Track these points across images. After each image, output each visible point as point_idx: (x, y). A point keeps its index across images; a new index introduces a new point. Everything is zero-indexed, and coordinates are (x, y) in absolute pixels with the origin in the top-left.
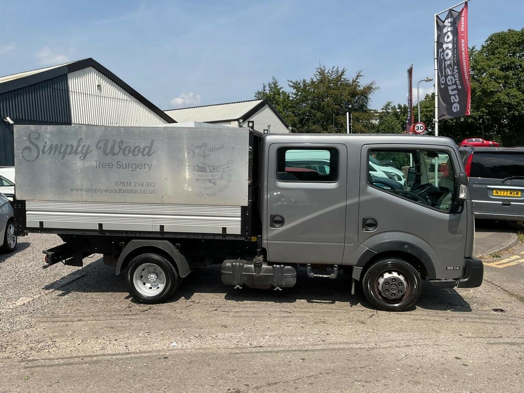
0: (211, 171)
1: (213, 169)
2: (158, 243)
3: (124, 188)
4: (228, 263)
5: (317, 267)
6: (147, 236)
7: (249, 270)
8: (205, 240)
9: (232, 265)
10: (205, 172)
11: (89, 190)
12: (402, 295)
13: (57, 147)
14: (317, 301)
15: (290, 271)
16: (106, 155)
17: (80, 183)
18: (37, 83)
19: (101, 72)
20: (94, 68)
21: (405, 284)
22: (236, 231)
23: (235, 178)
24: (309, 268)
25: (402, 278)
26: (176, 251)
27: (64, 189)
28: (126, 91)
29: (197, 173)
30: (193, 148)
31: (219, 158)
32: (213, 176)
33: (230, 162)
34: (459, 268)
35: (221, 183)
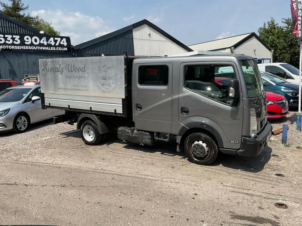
0: (108, 80)
1: (110, 79)
2: (91, 115)
3: (76, 88)
4: (120, 129)
5: (159, 134)
6: (86, 112)
7: (128, 133)
8: (108, 115)
9: (121, 130)
10: (106, 80)
11: (64, 89)
12: (205, 156)
13: (52, 69)
14: (166, 154)
15: (146, 135)
16: (69, 72)
17: (61, 85)
18: (117, 36)
19: (150, 27)
20: (147, 25)
21: (206, 149)
22: (120, 111)
23: (118, 83)
24: (155, 134)
25: (204, 145)
26: (97, 120)
27: (56, 88)
28: (165, 36)
29: (103, 81)
30: (101, 68)
31: (111, 73)
32: (109, 82)
33: (116, 75)
34: (239, 142)
35: (113, 86)
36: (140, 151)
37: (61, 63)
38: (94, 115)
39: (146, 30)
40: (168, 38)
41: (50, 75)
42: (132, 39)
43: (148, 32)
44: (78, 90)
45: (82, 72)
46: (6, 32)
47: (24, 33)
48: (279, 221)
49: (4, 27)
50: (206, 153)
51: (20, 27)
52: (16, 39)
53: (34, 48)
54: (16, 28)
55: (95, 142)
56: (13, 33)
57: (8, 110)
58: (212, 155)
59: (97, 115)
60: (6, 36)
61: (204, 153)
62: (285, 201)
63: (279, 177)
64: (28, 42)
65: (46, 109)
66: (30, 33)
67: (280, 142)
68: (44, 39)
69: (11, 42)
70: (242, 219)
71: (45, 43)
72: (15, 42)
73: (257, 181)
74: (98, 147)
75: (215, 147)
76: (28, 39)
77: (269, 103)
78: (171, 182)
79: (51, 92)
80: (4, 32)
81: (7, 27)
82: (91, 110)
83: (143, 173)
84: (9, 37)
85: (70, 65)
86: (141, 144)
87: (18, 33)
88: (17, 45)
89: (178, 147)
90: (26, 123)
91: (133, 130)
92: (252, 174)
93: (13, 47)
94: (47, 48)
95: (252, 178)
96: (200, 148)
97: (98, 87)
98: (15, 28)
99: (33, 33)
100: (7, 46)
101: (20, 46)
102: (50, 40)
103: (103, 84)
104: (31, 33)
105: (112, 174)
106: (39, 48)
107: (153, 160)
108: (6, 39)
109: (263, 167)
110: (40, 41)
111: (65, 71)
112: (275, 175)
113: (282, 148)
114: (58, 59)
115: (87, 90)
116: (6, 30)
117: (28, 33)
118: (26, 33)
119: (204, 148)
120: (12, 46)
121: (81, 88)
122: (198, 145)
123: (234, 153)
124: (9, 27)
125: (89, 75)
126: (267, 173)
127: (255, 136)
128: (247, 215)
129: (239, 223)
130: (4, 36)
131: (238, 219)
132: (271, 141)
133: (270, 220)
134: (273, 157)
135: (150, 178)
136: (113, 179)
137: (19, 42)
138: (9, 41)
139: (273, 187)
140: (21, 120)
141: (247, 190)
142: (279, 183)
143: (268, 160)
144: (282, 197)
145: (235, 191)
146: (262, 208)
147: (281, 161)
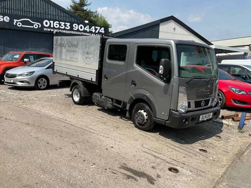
0: (90, 54)
2: (78, 81)
3: (71, 60)
4: (94, 94)
5: (116, 101)
6: (75, 78)
7: (98, 97)
8: (88, 82)
11: (65, 60)
12: (144, 123)
13: (60, 44)
14: (124, 119)
15: (109, 101)
16: (69, 47)
17: (64, 57)
18: (146, 28)
19: (176, 22)
21: (146, 117)
22: (94, 80)
23: (95, 58)
24: (114, 101)
25: (145, 114)
26: (82, 85)
27: (61, 59)
28: (188, 31)
29: (87, 55)
30: (86, 45)
31: (92, 49)
32: (90, 56)
33: (95, 51)
34: (167, 114)
35: (92, 59)
36: (105, 114)
37: (65, 40)
38: (80, 81)
40: (191, 32)
41: (59, 49)
42: (158, 31)
43: (173, 26)
44: (73, 61)
45: (76, 47)
46: (61, 20)
47: (74, 21)
48: (157, 179)
49: (60, 16)
50: (145, 121)
51: (71, 16)
52: (67, 26)
53: (79, 33)
55: (79, 102)
56: (66, 21)
57: (33, 72)
58: (149, 123)
59: (82, 81)
60: (61, 23)
61: (143, 120)
62: (182, 168)
63: (201, 152)
64: (76, 28)
65: (55, 74)
67: (237, 127)
68: (88, 27)
69: (63, 27)
70: (126, 170)
71: (88, 30)
72: (66, 28)
73: (176, 150)
74: (81, 106)
75: (152, 117)
76: (75, 26)
77: (242, 92)
78: (103, 136)
79: (58, 61)
80: (59, 20)
81: (62, 16)
82: (78, 77)
83: (91, 127)
84: (63, 23)
85: (70, 42)
86: (106, 107)
87: (69, 21)
88: (68, 30)
89: (127, 113)
90: (46, 83)
91: (101, 96)
92: (177, 144)
93: (64, 31)
94: (89, 34)
95: (173, 147)
96: (141, 116)
97: (84, 59)
98: (68, 18)
99: (80, 22)
100: (60, 30)
101: (69, 31)
102: (92, 28)
103: (87, 58)
104: (78, 22)
105: (68, 123)
106: (83, 33)
107: (108, 120)
108: (60, 25)
109: (195, 142)
110: (84, 28)
111: (67, 46)
112: (199, 150)
113: (235, 132)
114: (64, 37)
115: (77, 62)
116: (61, 18)
117: (77, 22)
118: (75, 22)
119: (144, 116)
121: (74, 60)
122: (140, 113)
123: (163, 123)
124: (63, 16)
125: (79, 50)
126: (193, 146)
127: (186, 112)
128: (136, 169)
129: (121, 172)
130: (59, 23)
131: (124, 169)
132: (228, 126)
133: (151, 177)
134: (215, 137)
135: (92, 131)
136: (65, 126)
137: (69, 28)
138: (62, 26)
139: (185, 157)
140: (42, 81)
141: (159, 153)
142: (195, 155)
143: (207, 138)
144: (184, 165)
145: (147, 152)
146: (155, 168)
147: (220, 141)
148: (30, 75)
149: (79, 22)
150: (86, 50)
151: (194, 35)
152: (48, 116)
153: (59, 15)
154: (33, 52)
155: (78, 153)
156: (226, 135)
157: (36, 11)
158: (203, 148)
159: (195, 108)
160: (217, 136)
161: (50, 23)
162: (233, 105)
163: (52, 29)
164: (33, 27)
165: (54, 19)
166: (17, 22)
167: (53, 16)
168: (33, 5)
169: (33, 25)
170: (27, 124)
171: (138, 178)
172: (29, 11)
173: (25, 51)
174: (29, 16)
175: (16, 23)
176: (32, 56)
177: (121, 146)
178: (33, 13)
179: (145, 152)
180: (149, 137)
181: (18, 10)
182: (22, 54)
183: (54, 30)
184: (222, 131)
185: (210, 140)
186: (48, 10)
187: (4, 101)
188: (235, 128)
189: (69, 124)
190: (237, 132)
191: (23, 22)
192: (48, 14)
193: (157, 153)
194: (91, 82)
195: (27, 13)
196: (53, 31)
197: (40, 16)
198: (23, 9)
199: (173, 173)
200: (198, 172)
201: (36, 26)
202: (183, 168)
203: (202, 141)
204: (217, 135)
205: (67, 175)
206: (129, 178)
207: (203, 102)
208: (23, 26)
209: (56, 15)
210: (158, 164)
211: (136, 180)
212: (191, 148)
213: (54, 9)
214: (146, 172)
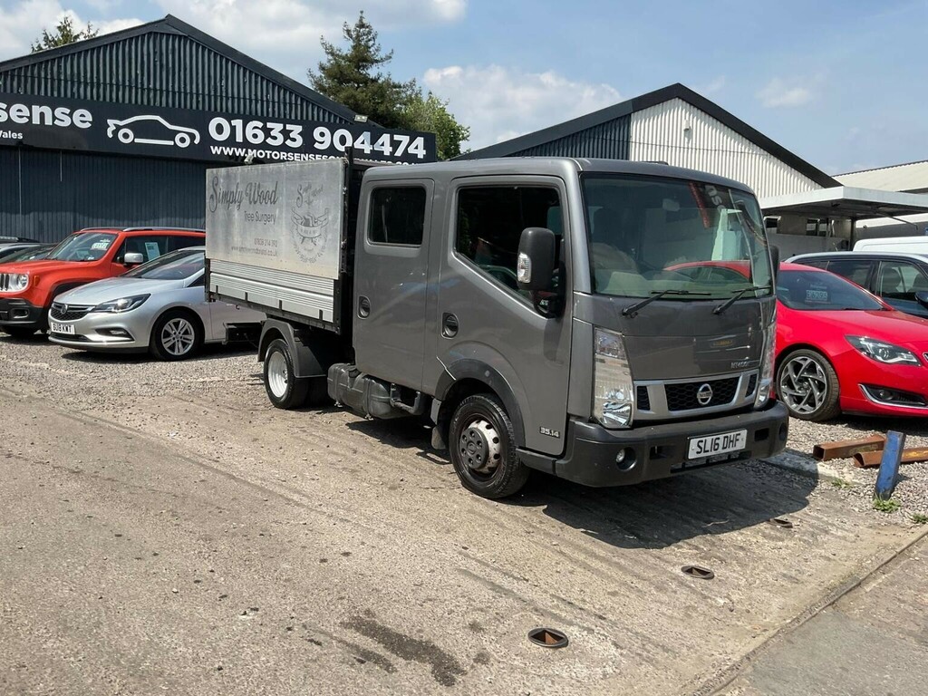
0: (313, 226)
1: (315, 222)
2: (281, 324)
3: (259, 247)
4: (333, 368)
6: (274, 313)
7: (344, 379)
8: (311, 326)
9: (335, 371)
10: (309, 226)
11: (242, 249)
13: (225, 194)
14: (432, 456)
15: (379, 391)
16: (250, 203)
17: (237, 240)
18: (578, 133)
19: (695, 106)
20: (683, 100)
21: (494, 448)
22: (329, 316)
23: (330, 236)
24: (392, 389)
25: (490, 435)
26: (293, 339)
27: (229, 246)
28: (743, 136)
29: (304, 227)
30: (301, 192)
32: (314, 232)
33: (327, 212)
34: (559, 433)
35: (320, 243)
38: (289, 325)
39: (678, 116)
40: (754, 143)
41: (221, 212)
42: (626, 142)
43: (684, 123)
44: (263, 252)
45: (271, 203)
46: (271, 116)
48: (472, 667)
49: (267, 101)
50: (492, 461)
51: (307, 101)
52: (292, 135)
54: (296, 104)
56: (288, 117)
57: (144, 298)
58: (504, 469)
59: (295, 324)
60: (269, 125)
61: (484, 457)
62: (585, 633)
63: (688, 578)
64: (323, 142)
65: (214, 301)
66: (329, 120)
67: (869, 490)
68: (366, 136)
69: (280, 141)
70: (365, 634)
71: (367, 149)
72: (289, 143)
73: (587, 568)
75: (512, 444)
76: (322, 134)
77: (902, 357)
78: (330, 516)
79: (221, 256)
80: (265, 115)
81: (273, 102)
82: (280, 310)
83: (298, 484)
84: (276, 128)
85: (254, 185)
86: (368, 415)
87: (299, 118)
88: (294, 150)
89: (435, 433)
90: (192, 337)
91: (354, 374)
92: (602, 548)
93: (283, 156)
95: (582, 557)
96: (476, 443)
97: (295, 245)
98: (294, 107)
99: (338, 121)
100: (269, 152)
101: (301, 153)
102: (380, 141)
103: (304, 238)
104: (332, 121)
105: (219, 472)
107: (372, 461)
108: (267, 132)
109: (679, 540)
110: (353, 142)
111: (245, 201)
112: (683, 569)
113: (857, 510)
114: (234, 169)
115: (275, 254)
116: (270, 109)
117: (327, 120)
118: (321, 119)
119: (487, 442)
120: (282, 153)
121: (268, 248)
122: (473, 432)
123: (547, 468)
124: (279, 102)
125: (281, 212)
126: (665, 557)
127: (631, 423)
128: (404, 630)
129: (344, 638)
130: (265, 125)
131: (358, 629)
132: (837, 484)
133: (452, 658)
134: (769, 526)
135: (295, 498)
136: (203, 481)
137: (299, 142)
138: (275, 138)
139: (614, 594)
140: (177, 329)
141: (515, 578)
142: (660, 588)
143: (733, 529)
144: (599, 622)
145: (475, 573)
146: (481, 629)
147: (783, 540)
148: (134, 308)
149: (335, 121)
150: (301, 212)
151: (766, 153)
152: (159, 447)
153: (265, 99)
154: (158, 229)
155: (212, 571)
156: (818, 519)
157: (182, 86)
158: (704, 565)
159: (670, 409)
160: (779, 521)
161: (233, 129)
162: (869, 405)
163: (240, 150)
164: (171, 143)
165: (247, 113)
166: (118, 128)
167: (242, 101)
168: (170, 65)
169: (171, 136)
170: (74, 472)
171: (399, 662)
172: (158, 87)
173: (128, 226)
174: (158, 104)
175: (115, 133)
176: (155, 245)
177: (380, 550)
178: (171, 93)
179: (466, 573)
180: (503, 519)
181: (121, 88)
182: (117, 235)
183: (246, 152)
184: (806, 503)
185: (742, 534)
186: (224, 82)
187: (30, 397)
188: (862, 495)
189: (223, 473)
190: (869, 506)
191: (139, 129)
192: (224, 95)
193: (512, 576)
194: (320, 326)
195: (152, 95)
196: (242, 155)
197: (198, 102)
198: (139, 81)
199: (541, 649)
200: (646, 650)
201: (183, 140)
202: (590, 631)
203: (708, 537)
204: (778, 518)
205: (139, 643)
206: (362, 662)
207: (706, 389)
208: (137, 140)
209: (253, 97)
210: (500, 618)
211: (387, 670)
212: (652, 560)
213: (244, 76)
214: (439, 644)
